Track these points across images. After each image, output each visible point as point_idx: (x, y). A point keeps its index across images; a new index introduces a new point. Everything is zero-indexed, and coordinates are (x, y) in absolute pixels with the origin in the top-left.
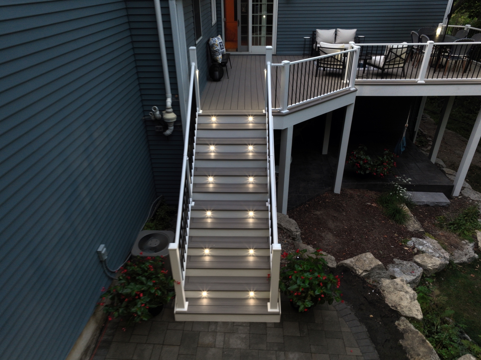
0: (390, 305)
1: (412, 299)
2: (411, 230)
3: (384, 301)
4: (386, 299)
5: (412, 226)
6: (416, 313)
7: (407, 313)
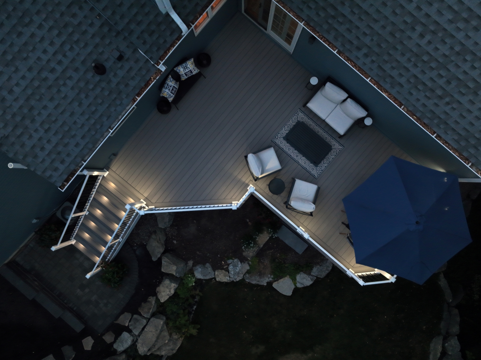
0: (157, 290)
1: (168, 295)
2: (244, 254)
3: (157, 287)
4: (158, 287)
5: (249, 252)
6: (162, 300)
7: (159, 297)
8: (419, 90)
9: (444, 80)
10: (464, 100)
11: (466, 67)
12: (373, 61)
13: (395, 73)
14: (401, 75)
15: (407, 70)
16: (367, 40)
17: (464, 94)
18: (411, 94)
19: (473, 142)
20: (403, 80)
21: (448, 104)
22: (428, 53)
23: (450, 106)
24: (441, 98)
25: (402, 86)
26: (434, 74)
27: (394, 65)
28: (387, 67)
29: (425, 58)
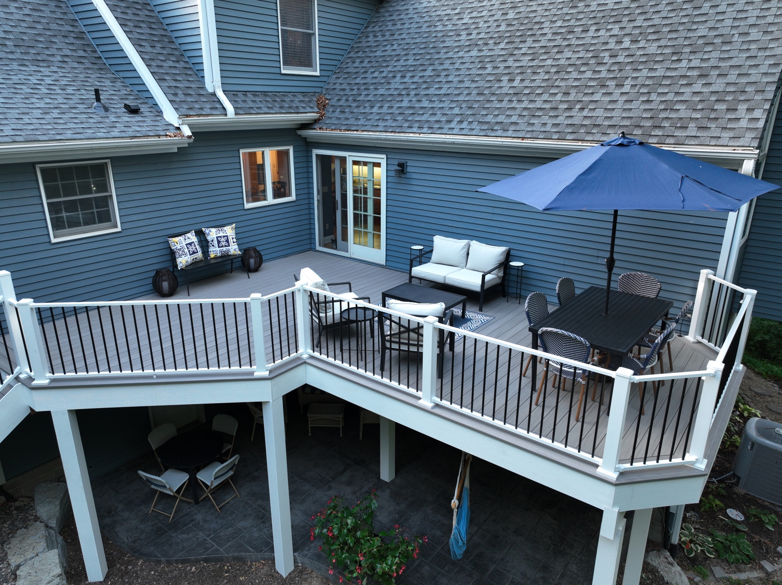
8: (539, 116)
9: (560, 95)
10: (596, 97)
11: (575, 75)
12: (470, 123)
13: (501, 118)
14: (509, 116)
15: (514, 108)
16: (456, 111)
17: (593, 93)
18: (533, 124)
19: (648, 124)
20: (514, 119)
21: (582, 109)
22: (526, 87)
23: (586, 110)
24: (569, 109)
25: (516, 124)
26: (545, 97)
27: (496, 113)
28: (489, 118)
29: (527, 91)
